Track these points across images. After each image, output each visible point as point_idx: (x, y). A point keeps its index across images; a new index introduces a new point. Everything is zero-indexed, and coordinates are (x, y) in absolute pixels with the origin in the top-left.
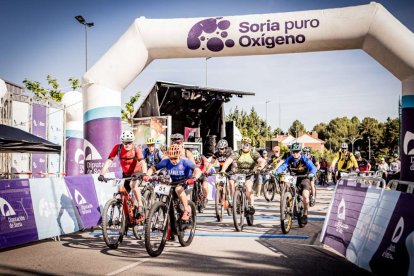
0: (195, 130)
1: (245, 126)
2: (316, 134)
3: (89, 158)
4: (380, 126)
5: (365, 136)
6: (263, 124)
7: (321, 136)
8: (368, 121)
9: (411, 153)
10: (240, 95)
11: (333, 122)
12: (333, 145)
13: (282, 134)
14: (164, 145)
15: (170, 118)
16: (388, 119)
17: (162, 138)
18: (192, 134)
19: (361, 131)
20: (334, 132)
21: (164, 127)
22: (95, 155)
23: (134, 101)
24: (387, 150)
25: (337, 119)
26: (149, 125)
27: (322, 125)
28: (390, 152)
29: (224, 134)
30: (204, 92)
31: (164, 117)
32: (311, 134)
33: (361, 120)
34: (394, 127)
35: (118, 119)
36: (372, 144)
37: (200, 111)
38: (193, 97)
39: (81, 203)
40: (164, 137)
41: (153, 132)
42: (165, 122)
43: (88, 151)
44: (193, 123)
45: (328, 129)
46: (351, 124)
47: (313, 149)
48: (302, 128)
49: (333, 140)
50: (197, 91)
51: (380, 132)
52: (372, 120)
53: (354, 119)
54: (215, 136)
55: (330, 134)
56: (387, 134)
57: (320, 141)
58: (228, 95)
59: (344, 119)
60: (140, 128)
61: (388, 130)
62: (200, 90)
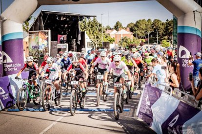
0: (64, 36)
1: (90, 26)
2: (128, 29)
3: (5, 62)
4: (163, 24)
5: (155, 30)
6: (100, 25)
7: (132, 30)
8: (156, 21)
9: (182, 57)
10: (88, 17)
11: (138, 22)
12: (138, 35)
13: (110, 29)
14: (47, 46)
15: (49, 31)
16: (167, 20)
17: (46, 42)
18: (62, 39)
19: (153, 27)
20: (138, 27)
21: (47, 36)
22: (9, 60)
23: (29, 19)
24: (166, 37)
25: (140, 21)
26: (38, 35)
27: (132, 23)
28: (168, 38)
29: (80, 38)
30: (68, 16)
31: (46, 31)
32: (126, 29)
33: (152, 21)
34: (170, 25)
35: (21, 40)
36: (159, 34)
37: (66, 26)
38: (62, 19)
39: (2, 93)
40: (47, 42)
41: (40, 40)
42: (46, 34)
43: (4, 58)
44: (62, 33)
45: (135, 26)
46: (147, 23)
47: (127, 38)
48: (121, 26)
49: (138, 32)
50: (64, 16)
51: (163, 27)
52: (158, 20)
53: (149, 20)
54: (74, 40)
55: (136, 28)
56: (167, 29)
57: (131, 33)
58: (82, 17)
59: (144, 20)
60: (33, 37)
61: (167, 26)
62: (66, 15)
